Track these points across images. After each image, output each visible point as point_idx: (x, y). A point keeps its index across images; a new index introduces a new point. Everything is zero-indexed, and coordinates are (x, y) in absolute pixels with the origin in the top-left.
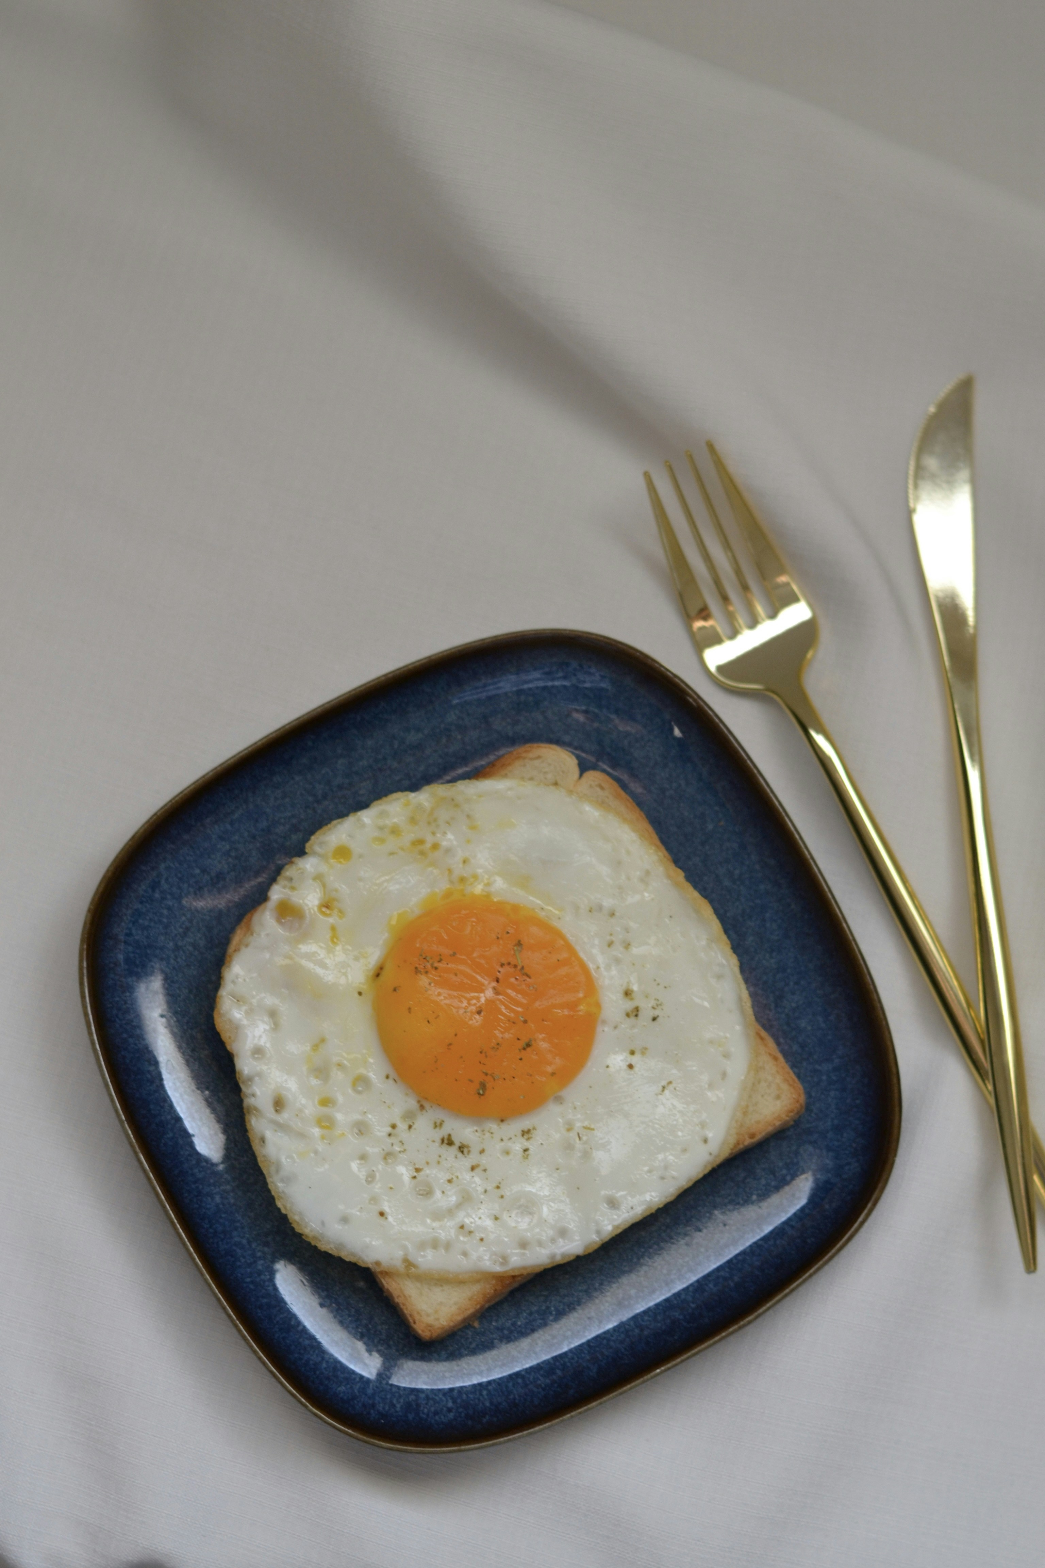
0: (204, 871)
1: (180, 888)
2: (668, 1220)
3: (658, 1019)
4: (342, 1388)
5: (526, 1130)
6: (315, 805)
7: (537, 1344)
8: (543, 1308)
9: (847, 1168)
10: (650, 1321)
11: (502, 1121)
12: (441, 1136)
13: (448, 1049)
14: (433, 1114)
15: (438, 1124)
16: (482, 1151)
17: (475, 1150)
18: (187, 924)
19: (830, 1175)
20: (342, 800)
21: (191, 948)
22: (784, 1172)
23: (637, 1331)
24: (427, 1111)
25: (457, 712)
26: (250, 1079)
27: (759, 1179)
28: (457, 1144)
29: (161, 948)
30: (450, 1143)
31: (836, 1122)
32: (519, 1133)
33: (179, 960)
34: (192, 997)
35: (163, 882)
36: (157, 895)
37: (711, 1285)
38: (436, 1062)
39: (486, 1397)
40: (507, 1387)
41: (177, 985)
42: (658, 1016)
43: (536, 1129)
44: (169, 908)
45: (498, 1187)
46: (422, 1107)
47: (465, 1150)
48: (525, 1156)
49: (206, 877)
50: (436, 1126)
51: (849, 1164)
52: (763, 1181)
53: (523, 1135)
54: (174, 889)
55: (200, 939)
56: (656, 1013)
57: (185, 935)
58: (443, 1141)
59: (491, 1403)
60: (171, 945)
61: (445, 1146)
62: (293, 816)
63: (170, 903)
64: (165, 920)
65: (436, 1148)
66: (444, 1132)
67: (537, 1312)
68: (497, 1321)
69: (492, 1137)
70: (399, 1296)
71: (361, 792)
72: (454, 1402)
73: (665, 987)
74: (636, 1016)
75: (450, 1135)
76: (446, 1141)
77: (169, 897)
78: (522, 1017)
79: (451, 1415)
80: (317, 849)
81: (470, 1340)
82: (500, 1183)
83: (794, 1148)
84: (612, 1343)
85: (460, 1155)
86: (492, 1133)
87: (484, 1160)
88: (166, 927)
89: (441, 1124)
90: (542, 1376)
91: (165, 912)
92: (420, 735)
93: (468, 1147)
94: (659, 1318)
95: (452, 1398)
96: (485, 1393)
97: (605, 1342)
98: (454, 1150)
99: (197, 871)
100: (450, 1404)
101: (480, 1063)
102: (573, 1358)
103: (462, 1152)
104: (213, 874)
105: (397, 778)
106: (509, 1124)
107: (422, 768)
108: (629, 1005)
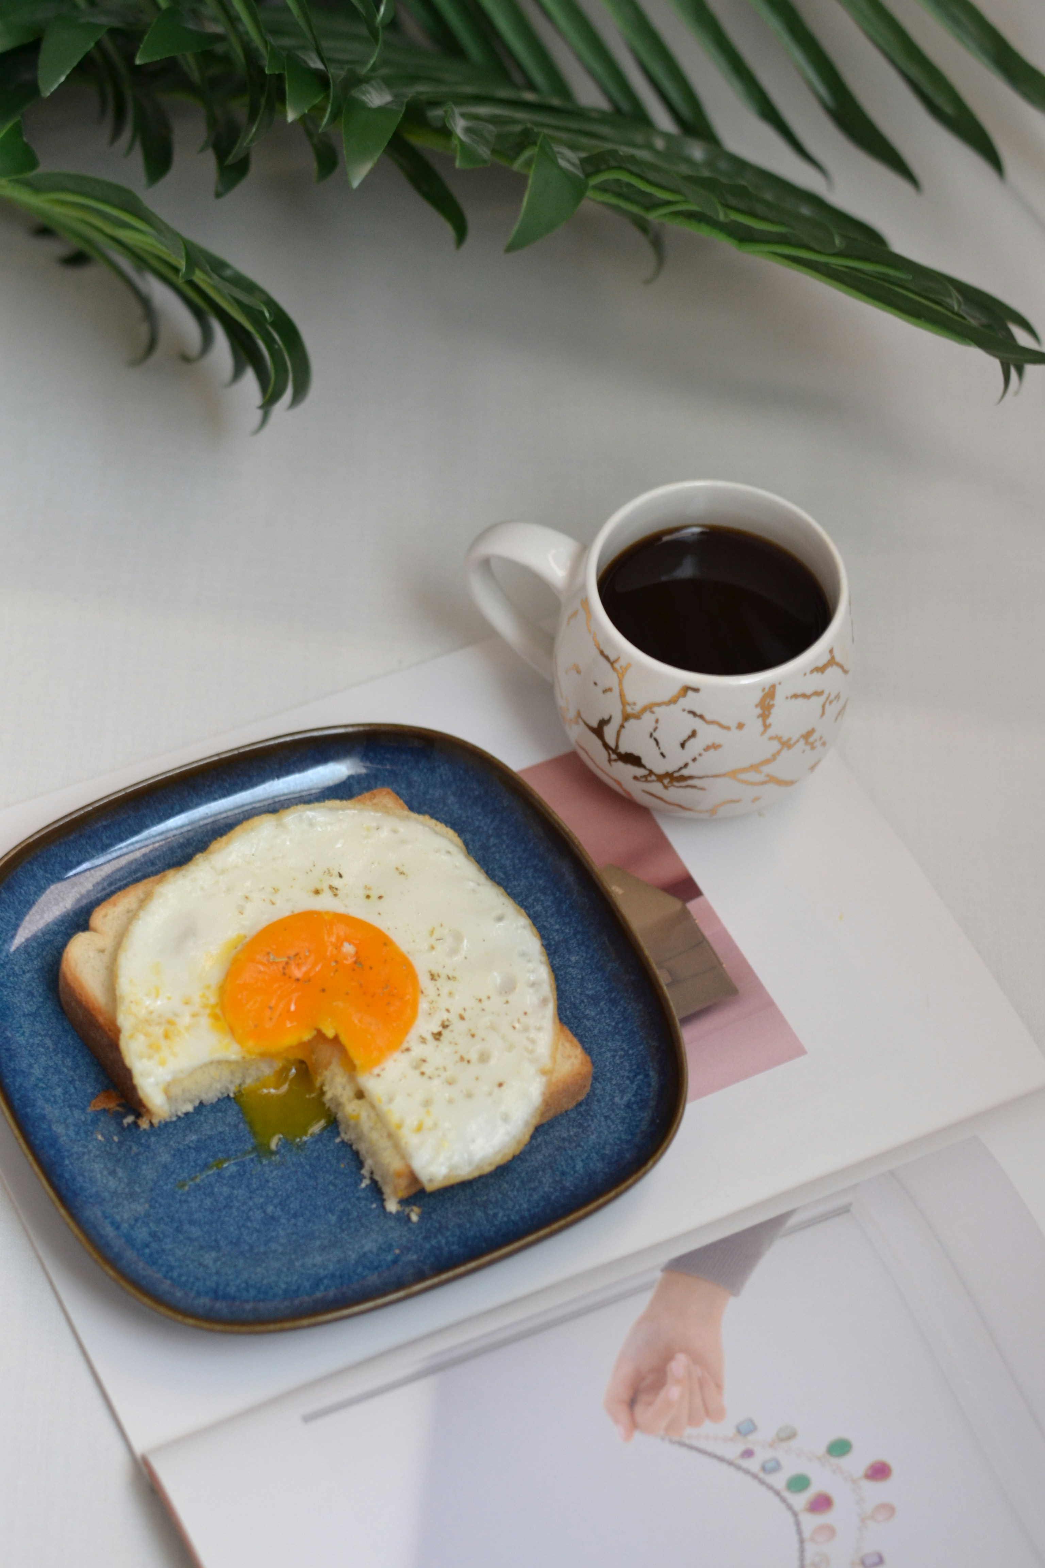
1: (162, 1265)
3: (341, 874)
4: (628, 1155)
5: (431, 977)
6: (92, 1155)
7: (588, 1014)
9: (444, 777)
10: (570, 928)
12: (434, 1040)
14: (411, 1042)
15: (422, 1041)
16: (448, 1011)
17: (447, 1017)
18: (196, 1264)
19: (449, 793)
20: (89, 1133)
23: (579, 936)
24: (411, 1047)
25: (18, 1035)
28: (440, 1029)
30: (440, 1034)
31: (403, 786)
37: (541, 882)
39: (635, 1050)
40: (626, 1035)
42: (338, 873)
45: (480, 1000)
46: (407, 1050)
48: (454, 979)
49: (153, 1245)
50: (425, 1043)
51: (441, 776)
53: (436, 980)
56: (335, 875)
58: (438, 1039)
59: (641, 1044)
61: (442, 1038)
62: (101, 1173)
64: (192, 1280)
65: (444, 1044)
66: (429, 1038)
69: (435, 1002)
71: (83, 1119)
72: (639, 1074)
73: (314, 866)
74: (337, 889)
75: (432, 1035)
76: (438, 1037)
77: (170, 1274)
79: (652, 1073)
82: (477, 999)
84: (589, 956)
85: (450, 1028)
86: (431, 1002)
87: (456, 1010)
88: (198, 1279)
89: (423, 1039)
90: (616, 1008)
92: (36, 1066)
93: (443, 1022)
94: (567, 920)
95: (635, 1076)
96: (631, 1052)
97: (587, 962)
98: (445, 1033)
100: (641, 1077)
102: (602, 986)
103: (448, 1026)
104: (150, 1239)
105: (73, 1090)
106: (424, 990)
107: (65, 1070)
108: (327, 893)
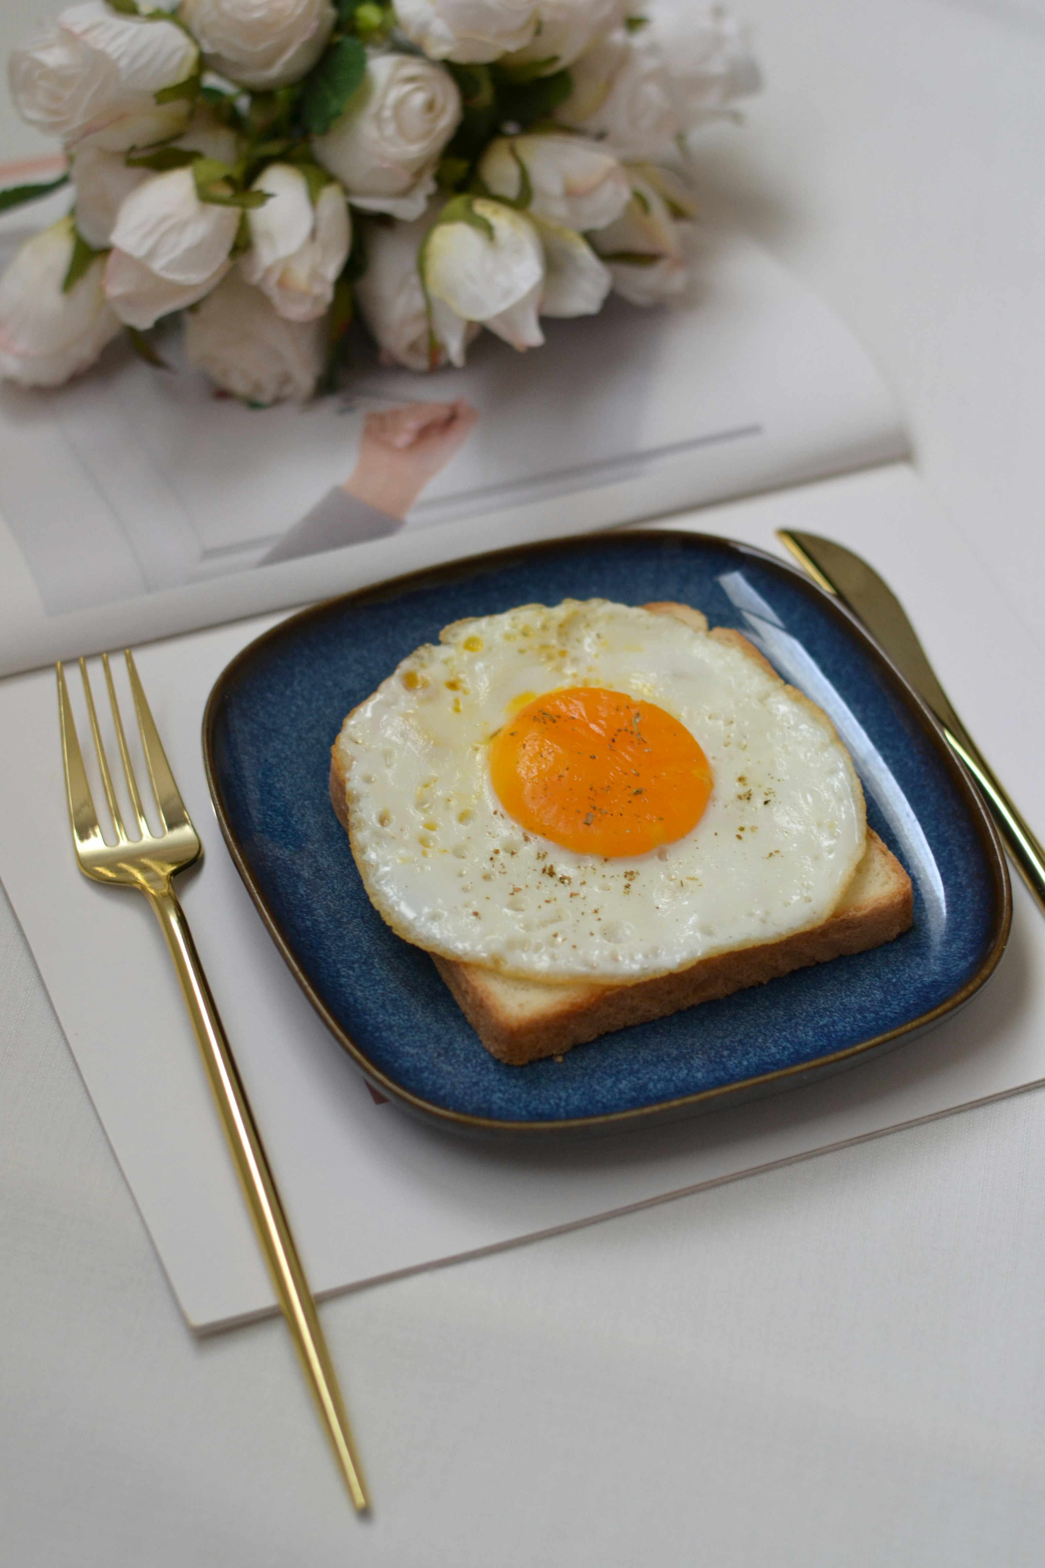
0: (336, 685)
2: (767, 1004)
3: (769, 803)
5: (629, 872)
8: (631, 1057)
11: (606, 860)
12: (543, 867)
13: (559, 780)
14: (537, 843)
15: (541, 855)
16: (584, 884)
17: (576, 883)
21: (314, 742)
22: (890, 976)
24: (531, 843)
26: (357, 799)
27: (864, 980)
28: (559, 875)
29: (285, 735)
30: (552, 874)
32: (622, 874)
33: (301, 747)
34: (309, 777)
35: (295, 683)
36: (288, 693)
38: (545, 790)
41: (296, 766)
42: (770, 800)
43: (639, 874)
44: (298, 707)
45: (596, 912)
46: (526, 839)
47: (566, 881)
48: (626, 892)
50: (539, 857)
52: (867, 982)
53: (625, 876)
54: (306, 693)
55: (325, 736)
56: (768, 798)
57: (311, 728)
58: (544, 871)
60: (295, 735)
61: (546, 876)
63: (300, 703)
65: (538, 876)
66: (548, 862)
67: (625, 1059)
68: (581, 1062)
69: (594, 873)
70: (483, 992)
73: (779, 781)
74: (748, 799)
75: (552, 867)
76: (548, 871)
78: (635, 771)
80: (450, 639)
81: (552, 1073)
82: (598, 909)
83: (901, 959)
85: (560, 884)
86: (594, 869)
87: (584, 890)
89: (544, 856)
91: (294, 709)
93: (568, 878)
98: (553, 881)
99: (330, 683)
101: (589, 798)
103: (563, 882)
106: (612, 865)
108: (742, 790)
